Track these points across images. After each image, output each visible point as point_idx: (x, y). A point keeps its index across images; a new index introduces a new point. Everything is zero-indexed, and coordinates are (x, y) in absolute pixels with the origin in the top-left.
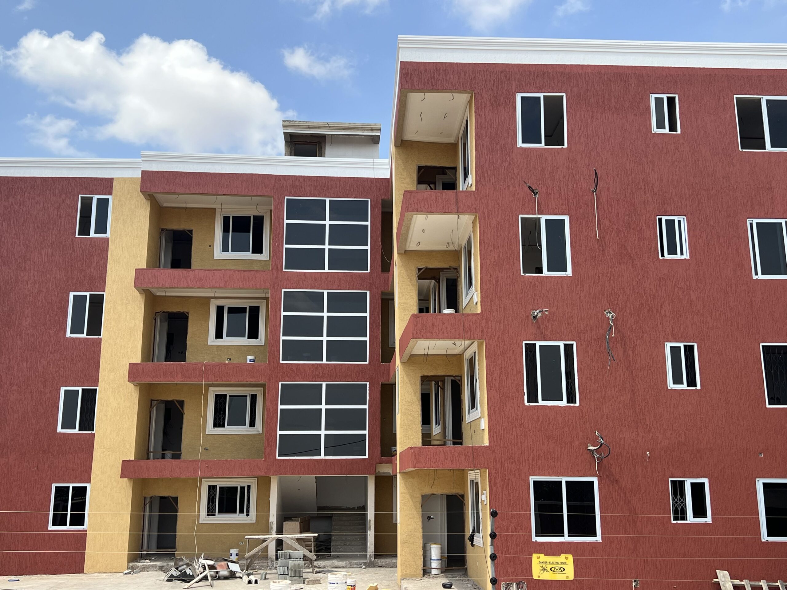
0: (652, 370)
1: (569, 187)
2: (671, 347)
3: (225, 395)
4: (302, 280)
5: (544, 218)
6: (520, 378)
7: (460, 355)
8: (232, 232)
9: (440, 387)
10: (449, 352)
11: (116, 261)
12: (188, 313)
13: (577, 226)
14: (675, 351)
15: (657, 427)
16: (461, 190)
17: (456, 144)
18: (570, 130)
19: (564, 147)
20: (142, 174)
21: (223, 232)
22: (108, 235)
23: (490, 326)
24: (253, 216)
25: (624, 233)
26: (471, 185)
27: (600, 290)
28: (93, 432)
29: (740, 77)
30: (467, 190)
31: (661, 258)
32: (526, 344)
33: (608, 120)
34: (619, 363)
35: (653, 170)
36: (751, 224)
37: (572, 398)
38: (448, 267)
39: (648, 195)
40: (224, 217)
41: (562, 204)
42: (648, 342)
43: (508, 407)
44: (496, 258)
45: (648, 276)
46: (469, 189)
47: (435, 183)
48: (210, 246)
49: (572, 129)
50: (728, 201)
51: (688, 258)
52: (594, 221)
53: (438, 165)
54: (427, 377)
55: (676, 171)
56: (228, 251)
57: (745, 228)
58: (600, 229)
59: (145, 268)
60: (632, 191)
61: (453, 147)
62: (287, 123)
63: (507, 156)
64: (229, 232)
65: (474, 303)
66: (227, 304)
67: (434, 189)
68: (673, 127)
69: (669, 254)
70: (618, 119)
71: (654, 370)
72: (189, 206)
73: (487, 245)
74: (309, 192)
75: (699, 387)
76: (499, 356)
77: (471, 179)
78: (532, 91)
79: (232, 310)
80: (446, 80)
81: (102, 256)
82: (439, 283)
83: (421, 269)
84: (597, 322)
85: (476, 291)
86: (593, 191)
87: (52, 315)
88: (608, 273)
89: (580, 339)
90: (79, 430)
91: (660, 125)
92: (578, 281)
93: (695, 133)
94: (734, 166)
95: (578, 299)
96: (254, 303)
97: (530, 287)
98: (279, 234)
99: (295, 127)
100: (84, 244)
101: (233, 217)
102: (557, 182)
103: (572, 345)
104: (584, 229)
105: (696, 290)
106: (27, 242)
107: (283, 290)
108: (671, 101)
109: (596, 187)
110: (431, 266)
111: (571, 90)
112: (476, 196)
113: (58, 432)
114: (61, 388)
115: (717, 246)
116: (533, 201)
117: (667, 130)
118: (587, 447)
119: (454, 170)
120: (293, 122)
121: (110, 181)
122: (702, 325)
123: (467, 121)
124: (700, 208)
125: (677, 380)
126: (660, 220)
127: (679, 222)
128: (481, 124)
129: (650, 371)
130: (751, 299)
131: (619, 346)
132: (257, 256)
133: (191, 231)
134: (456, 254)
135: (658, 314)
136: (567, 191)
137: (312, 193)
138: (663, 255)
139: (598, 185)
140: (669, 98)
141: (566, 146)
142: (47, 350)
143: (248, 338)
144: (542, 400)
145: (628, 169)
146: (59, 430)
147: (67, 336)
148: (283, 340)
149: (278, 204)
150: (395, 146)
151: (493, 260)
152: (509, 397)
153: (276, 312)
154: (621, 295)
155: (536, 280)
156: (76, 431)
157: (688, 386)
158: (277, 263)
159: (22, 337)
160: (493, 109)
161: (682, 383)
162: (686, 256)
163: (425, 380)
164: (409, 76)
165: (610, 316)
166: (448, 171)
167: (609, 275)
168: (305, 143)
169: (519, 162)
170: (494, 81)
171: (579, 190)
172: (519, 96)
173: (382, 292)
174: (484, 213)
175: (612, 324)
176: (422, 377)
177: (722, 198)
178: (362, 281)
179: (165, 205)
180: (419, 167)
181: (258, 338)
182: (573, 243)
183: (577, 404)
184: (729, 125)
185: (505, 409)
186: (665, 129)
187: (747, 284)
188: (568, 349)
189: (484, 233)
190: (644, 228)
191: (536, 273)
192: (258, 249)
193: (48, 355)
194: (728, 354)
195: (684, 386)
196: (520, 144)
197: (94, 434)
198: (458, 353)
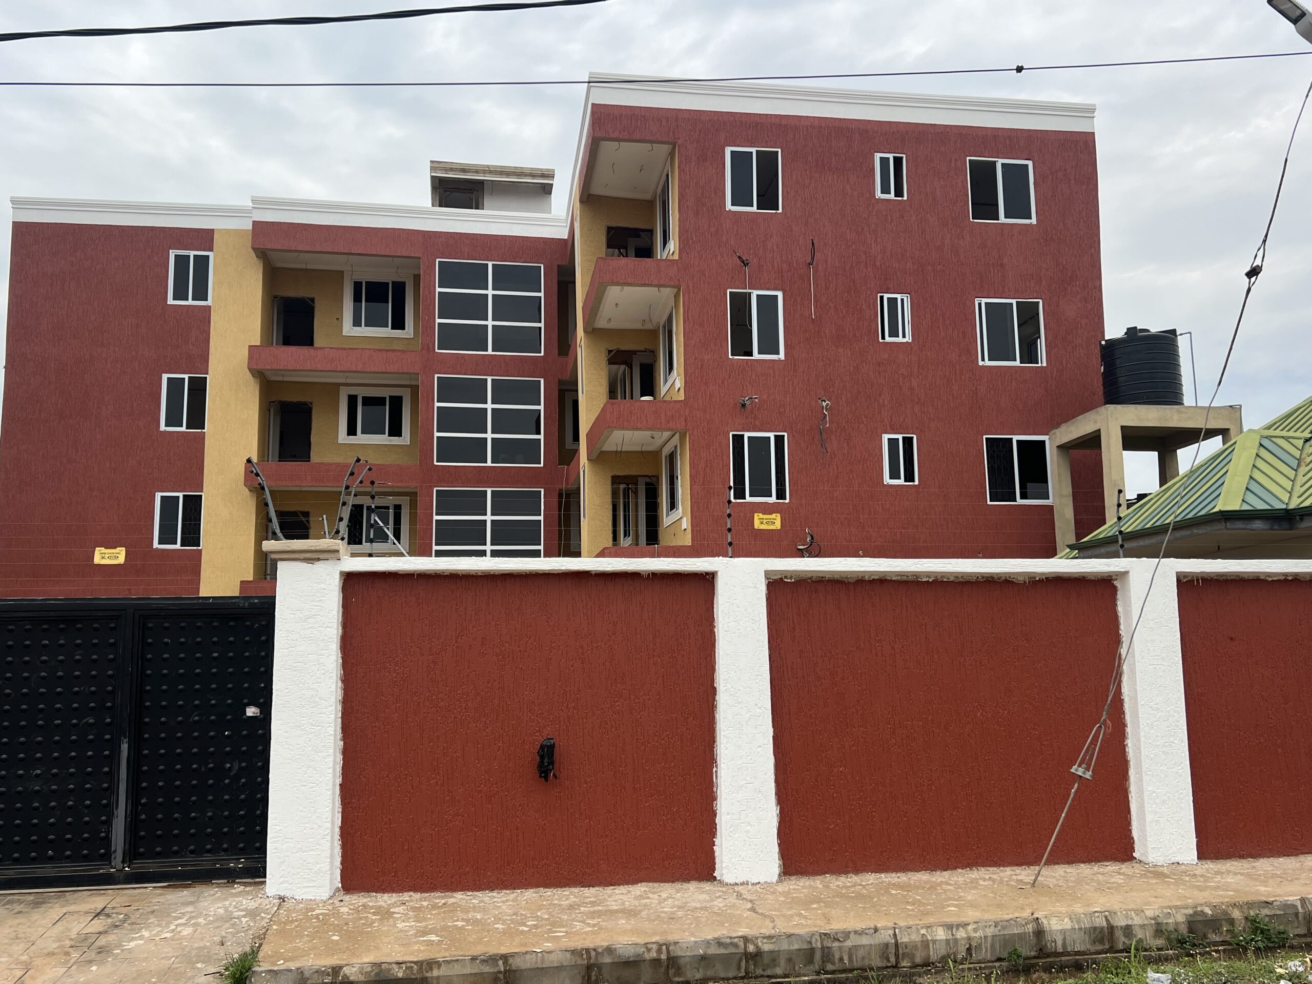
0: (868, 464)
1: (783, 258)
2: (889, 439)
3: (362, 506)
4: (460, 364)
5: (755, 293)
6: (727, 472)
7: (657, 452)
8: (366, 301)
9: (632, 491)
10: (645, 449)
11: (221, 336)
12: (311, 403)
13: (792, 303)
14: (893, 443)
15: (872, 525)
16: (659, 258)
17: (653, 201)
18: (785, 192)
19: (778, 212)
20: (253, 225)
21: (354, 301)
22: (209, 302)
23: (694, 414)
24: (392, 282)
25: (842, 312)
26: (674, 252)
27: (814, 375)
28: (199, 548)
29: (974, 136)
30: (668, 258)
31: (881, 341)
32: (733, 435)
33: (827, 181)
34: (833, 456)
35: (876, 241)
36: (980, 304)
37: (782, 494)
38: (643, 349)
39: (869, 269)
40: (354, 282)
41: (775, 278)
42: (864, 433)
43: (713, 503)
44: (702, 338)
45: (867, 361)
46: (671, 258)
47: (626, 248)
48: (338, 319)
49: (787, 191)
50: (956, 278)
51: (910, 341)
52: (810, 297)
53: (631, 226)
54: (619, 477)
55: (900, 243)
56: (361, 326)
57: (973, 308)
58: (816, 307)
59: (259, 344)
60: (852, 264)
61: (650, 204)
62: (435, 165)
63: (714, 220)
64: (361, 302)
65: (677, 389)
66: (361, 392)
67: (625, 255)
68: (899, 193)
69: (889, 336)
70: (839, 181)
71: (870, 465)
72: (309, 267)
73: (691, 324)
74: (466, 253)
75: (917, 483)
76: (704, 447)
77: (673, 245)
78: (743, 144)
79: (367, 401)
80: (645, 128)
81: (202, 330)
82: (631, 368)
83: (612, 351)
84: (810, 412)
85: (678, 375)
86: (809, 264)
87: (140, 403)
88: (823, 357)
89: (792, 429)
90: (181, 546)
91: (885, 190)
92: (791, 365)
93: (923, 200)
94: (963, 238)
95: (791, 386)
96: (396, 392)
97: (739, 372)
98: (430, 305)
99: (446, 170)
100: (178, 314)
101: (366, 282)
102: (771, 252)
103: (784, 436)
104: (799, 307)
105: (918, 377)
106: (103, 309)
107: (436, 376)
108: (898, 161)
109: (813, 258)
110: (623, 348)
111: (787, 145)
112: (680, 266)
113: (154, 547)
114: (156, 493)
115: (941, 329)
116: (743, 273)
117: (892, 196)
118: (796, 546)
119: (650, 233)
120: (444, 164)
121: (210, 232)
122: (923, 415)
123: (667, 175)
124: (925, 285)
125: (894, 475)
126: (882, 298)
127: (902, 300)
128: (685, 182)
129: (865, 465)
130: (976, 387)
131: (833, 437)
132: (398, 333)
133: (313, 300)
134: (654, 333)
135: (876, 404)
136: (781, 262)
137: (470, 254)
138: (883, 338)
139: (815, 257)
140: (895, 158)
141: (780, 211)
142: (136, 447)
143: (389, 436)
144: (750, 496)
145: (849, 239)
146: (156, 545)
147: (161, 429)
148: (437, 437)
149: (428, 267)
150: (581, 201)
151: (698, 341)
152: (714, 493)
153: (428, 403)
154: (837, 382)
155: (745, 364)
156: (178, 546)
157: (906, 481)
158: (427, 342)
159: (103, 429)
160: (698, 164)
161: (900, 478)
162: (908, 339)
163: (616, 480)
164: (602, 122)
165: (824, 404)
166: (642, 234)
167: (825, 359)
168: (458, 190)
169: (728, 227)
170: (700, 131)
171: (795, 262)
172: (728, 150)
173: (559, 380)
174: (688, 287)
175: (826, 413)
176: (613, 477)
177: (949, 275)
178: (535, 367)
179: (279, 265)
180: (608, 227)
181: (401, 436)
182: (787, 322)
183: (787, 501)
184: (960, 191)
185: (709, 506)
186: (890, 193)
187: (972, 371)
188: (779, 440)
189: (688, 309)
190: (864, 307)
191: (744, 356)
192: (399, 324)
193: (138, 453)
194: (949, 447)
195: (901, 481)
196: (729, 206)
197: (201, 550)
198: (654, 450)
